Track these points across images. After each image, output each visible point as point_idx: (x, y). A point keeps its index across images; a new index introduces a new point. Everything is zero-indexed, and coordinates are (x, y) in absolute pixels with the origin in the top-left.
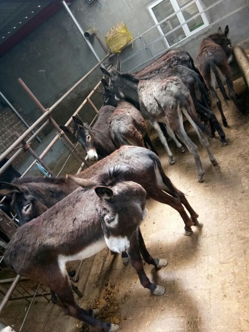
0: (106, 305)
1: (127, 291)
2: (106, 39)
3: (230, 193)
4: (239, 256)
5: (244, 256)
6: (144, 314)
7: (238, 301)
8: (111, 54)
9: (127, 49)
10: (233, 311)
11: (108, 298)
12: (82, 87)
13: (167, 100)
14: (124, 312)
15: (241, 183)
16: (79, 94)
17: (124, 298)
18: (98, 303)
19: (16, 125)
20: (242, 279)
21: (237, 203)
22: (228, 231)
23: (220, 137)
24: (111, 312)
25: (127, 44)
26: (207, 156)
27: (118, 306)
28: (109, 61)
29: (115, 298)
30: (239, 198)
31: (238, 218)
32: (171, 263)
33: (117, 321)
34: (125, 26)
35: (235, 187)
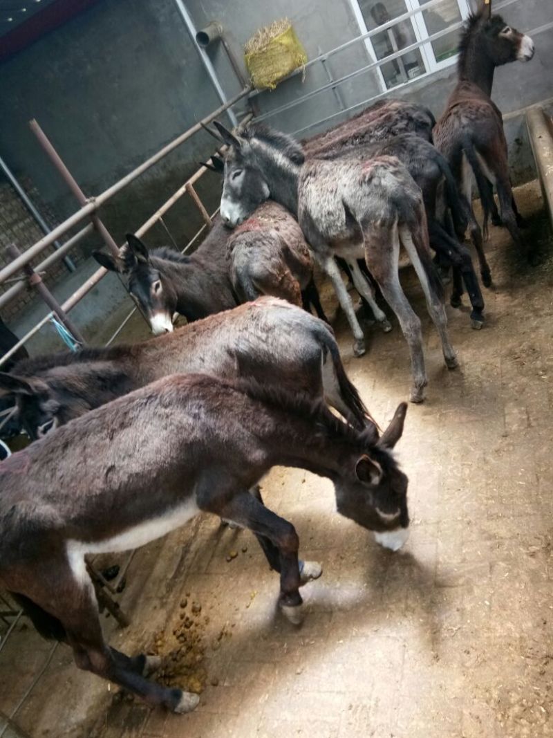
0: (178, 649)
1: (227, 624)
2: (246, 53)
3: (476, 434)
4: (479, 575)
5: (489, 576)
6: (257, 677)
7: (463, 672)
8: (253, 88)
9: (292, 82)
10: (450, 693)
11: (182, 635)
12: (179, 157)
13: (371, 207)
14: (215, 668)
15: (504, 416)
16: (172, 172)
17: (219, 637)
18: (159, 643)
19: (21, 225)
20: (478, 625)
21: (490, 458)
22: (462, 517)
23: (472, 309)
24: (187, 667)
25: (292, 71)
26: (437, 347)
27: (203, 654)
28: (246, 106)
29: (198, 637)
30: (494, 447)
31: (487, 492)
32: (328, 574)
33: (197, 686)
34: (292, 29)
35: (490, 422)
